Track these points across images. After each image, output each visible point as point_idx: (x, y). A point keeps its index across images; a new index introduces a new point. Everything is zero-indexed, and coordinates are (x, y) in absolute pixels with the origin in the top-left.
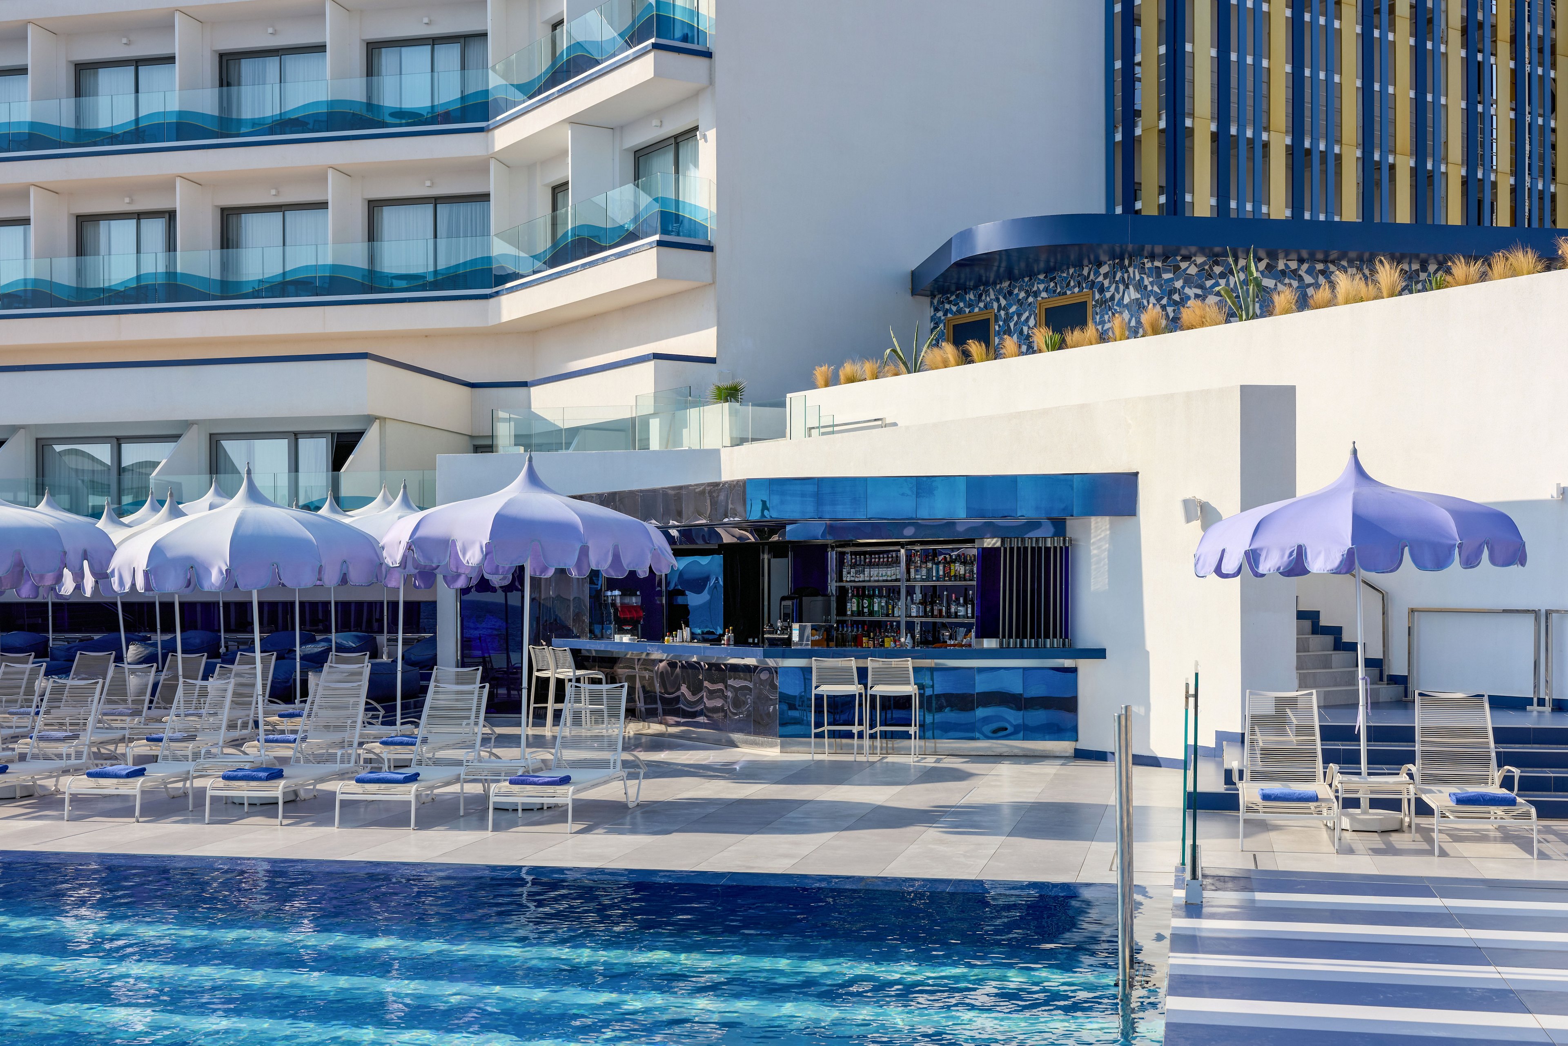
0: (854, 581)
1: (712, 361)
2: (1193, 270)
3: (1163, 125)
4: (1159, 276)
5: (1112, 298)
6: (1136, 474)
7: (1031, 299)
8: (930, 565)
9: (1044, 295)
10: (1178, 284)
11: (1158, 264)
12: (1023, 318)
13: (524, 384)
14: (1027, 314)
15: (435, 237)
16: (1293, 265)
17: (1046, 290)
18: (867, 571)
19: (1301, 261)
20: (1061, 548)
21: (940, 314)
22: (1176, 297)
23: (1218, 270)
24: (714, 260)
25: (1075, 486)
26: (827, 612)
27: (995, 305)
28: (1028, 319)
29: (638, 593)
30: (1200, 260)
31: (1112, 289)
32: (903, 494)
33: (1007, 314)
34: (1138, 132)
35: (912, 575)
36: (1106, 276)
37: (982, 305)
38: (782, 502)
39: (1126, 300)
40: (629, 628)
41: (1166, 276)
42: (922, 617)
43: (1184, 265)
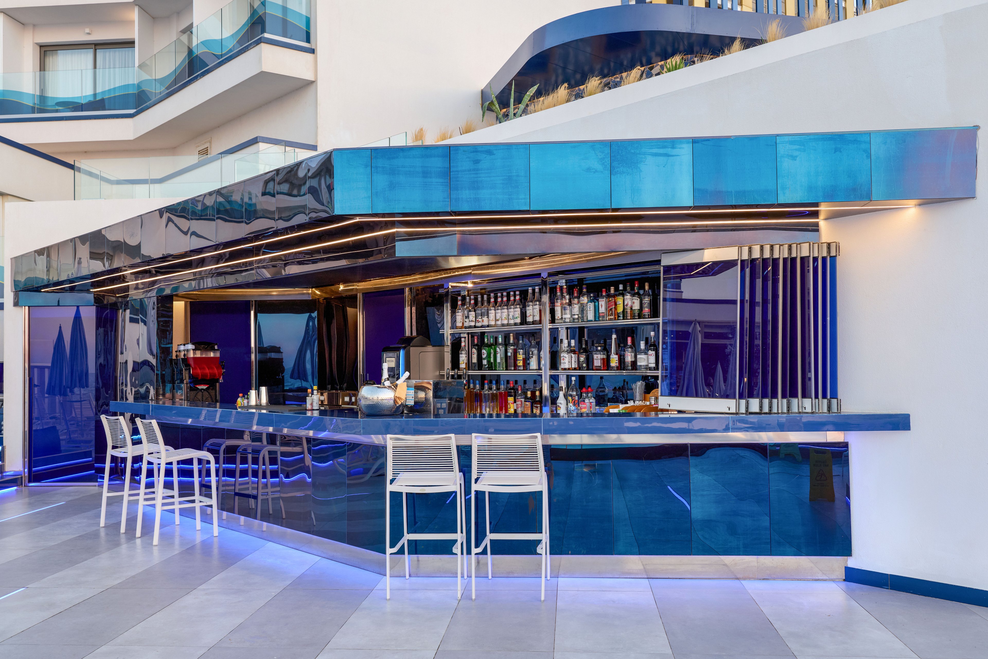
0: (475, 327)
6: (977, 127)
8: (585, 299)
15: (95, 67)
18: (492, 312)
20: (824, 259)
25: (873, 153)
26: (441, 365)
29: (216, 347)
32: (589, 170)
35: (558, 315)
38: (392, 186)
40: (205, 387)
42: (575, 369)
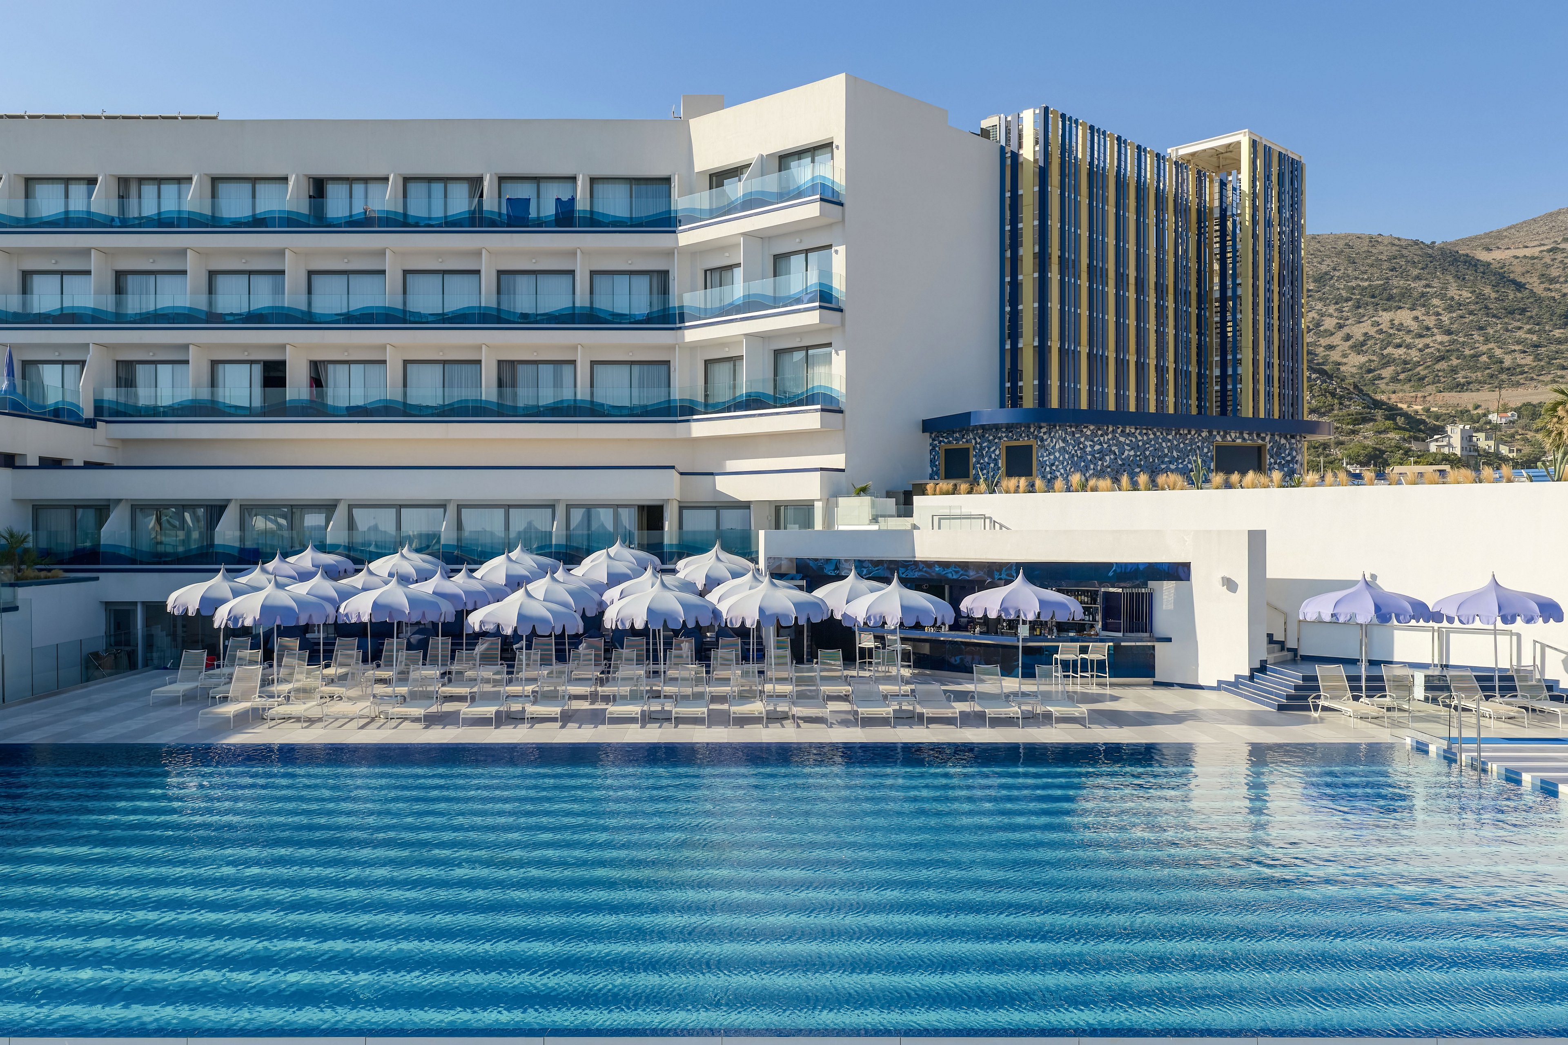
1: (843, 470)
2: (1089, 433)
3: (1036, 344)
4: (1074, 436)
5: (1049, 445)
6: (1190, 563)
7: (996, 441)
9: (1005, 439)
10: (1082, 440)
11: (1073, 429)
12: (992, 449)
13: (712, 474)
14: (994, 448)
16: (1133, 430)
17: (1007, 437)
19: (1136, 429)
20: (1149, 593)
21: (936, 442)
22: (1081, 446)
23: (1100, 432)
24: (844, 418)
27: (973, 441)
28: (994, 450)
30: (1092, 427)
31: (1049, 440)
33: (981, 446)
34: (1020, 345)
36: (1045, 433)
37: (964, 440)
39: (1057, 446)
41: (1077, 436)
43: (1085, 430)
